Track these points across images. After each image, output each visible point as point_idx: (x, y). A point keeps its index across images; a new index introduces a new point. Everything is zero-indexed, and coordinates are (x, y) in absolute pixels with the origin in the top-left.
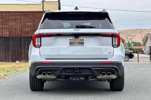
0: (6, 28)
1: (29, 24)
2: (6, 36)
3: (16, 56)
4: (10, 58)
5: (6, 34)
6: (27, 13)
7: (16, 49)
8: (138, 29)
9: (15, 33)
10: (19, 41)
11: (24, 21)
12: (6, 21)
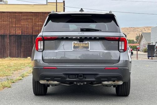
0: (19, 27)
1: (39, 23)
2: (18, 34)
3: (28, 52)
4: (22, 54)
5: (19, 32)
6: (38, 14)
7: (28, 46)
8: (132, 28)
9: (27, 32)
10: (30, 39)
11: (35, 21)
12: (19, 20)
